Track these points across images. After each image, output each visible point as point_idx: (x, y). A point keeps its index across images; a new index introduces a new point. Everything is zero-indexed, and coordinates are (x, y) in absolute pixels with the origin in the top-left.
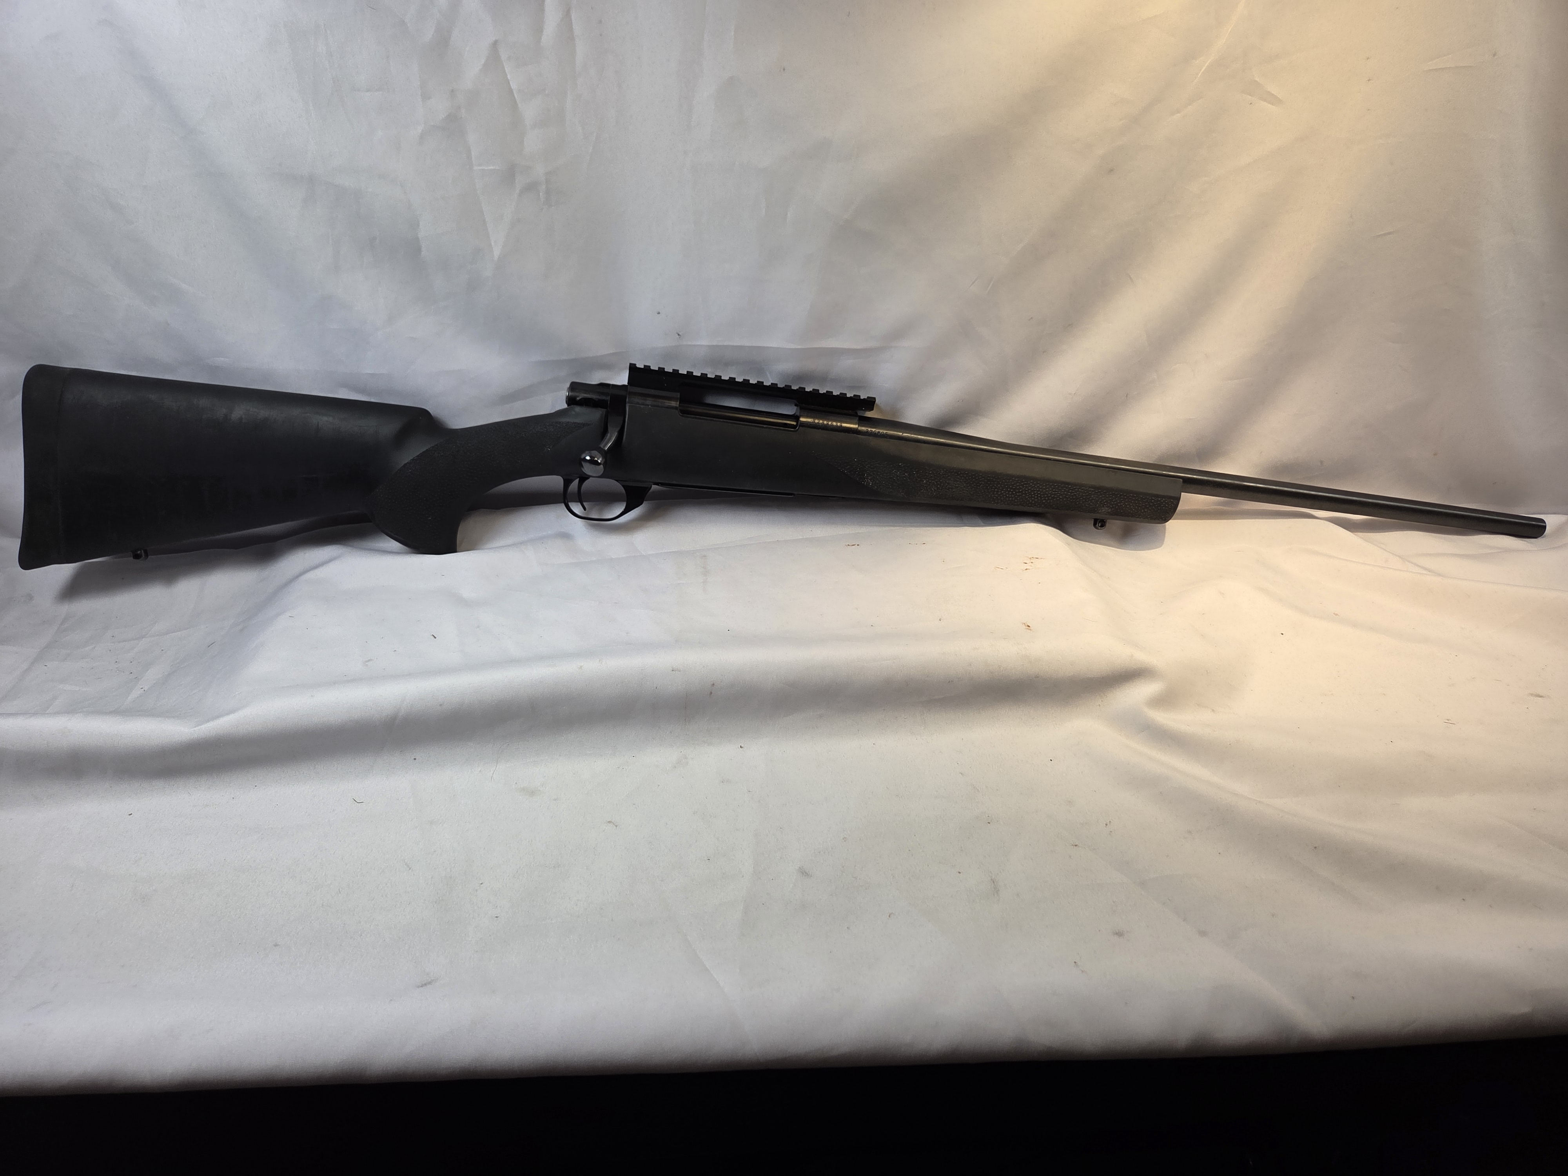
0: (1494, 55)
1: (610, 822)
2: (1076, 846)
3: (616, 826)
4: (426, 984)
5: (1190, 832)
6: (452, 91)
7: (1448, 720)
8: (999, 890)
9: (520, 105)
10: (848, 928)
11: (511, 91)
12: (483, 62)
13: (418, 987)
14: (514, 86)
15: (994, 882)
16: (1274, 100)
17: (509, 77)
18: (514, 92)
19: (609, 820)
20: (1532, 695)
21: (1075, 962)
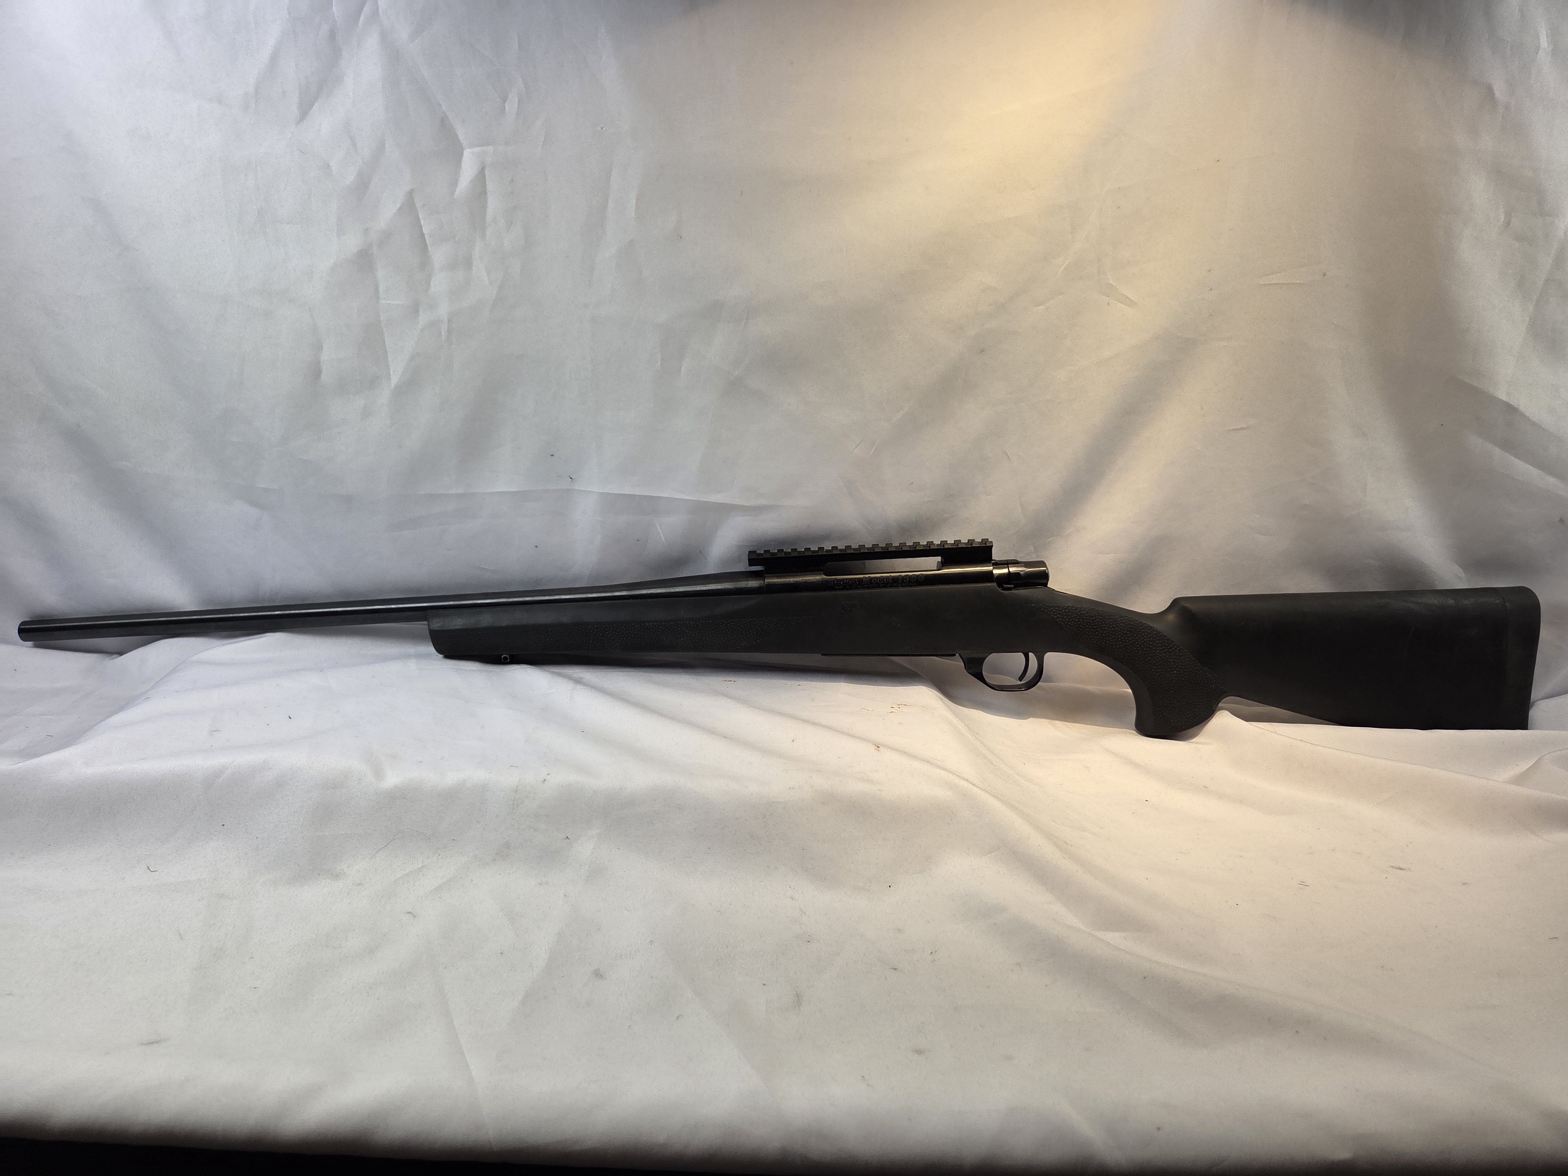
0: (1324, 275)
1: (409, 913)
2: (895, 969)
3: (415, 917)
4: (152, 1043)
5: (1019, 964)
6: (366, 229)
7: (1302, 882)
8: (801, 1004)
9: (430, 248)
10: (629, 1026)
11: (423, 235)
12: (398, 206)
13: (143, 1044)
14: (425, 230)
15: (798, 996)
16: (1127, 301)
17: (422, 223)
18: (426, 236)
19: (409, 911)
20: (1392, 867)
21: (863, 1077)
